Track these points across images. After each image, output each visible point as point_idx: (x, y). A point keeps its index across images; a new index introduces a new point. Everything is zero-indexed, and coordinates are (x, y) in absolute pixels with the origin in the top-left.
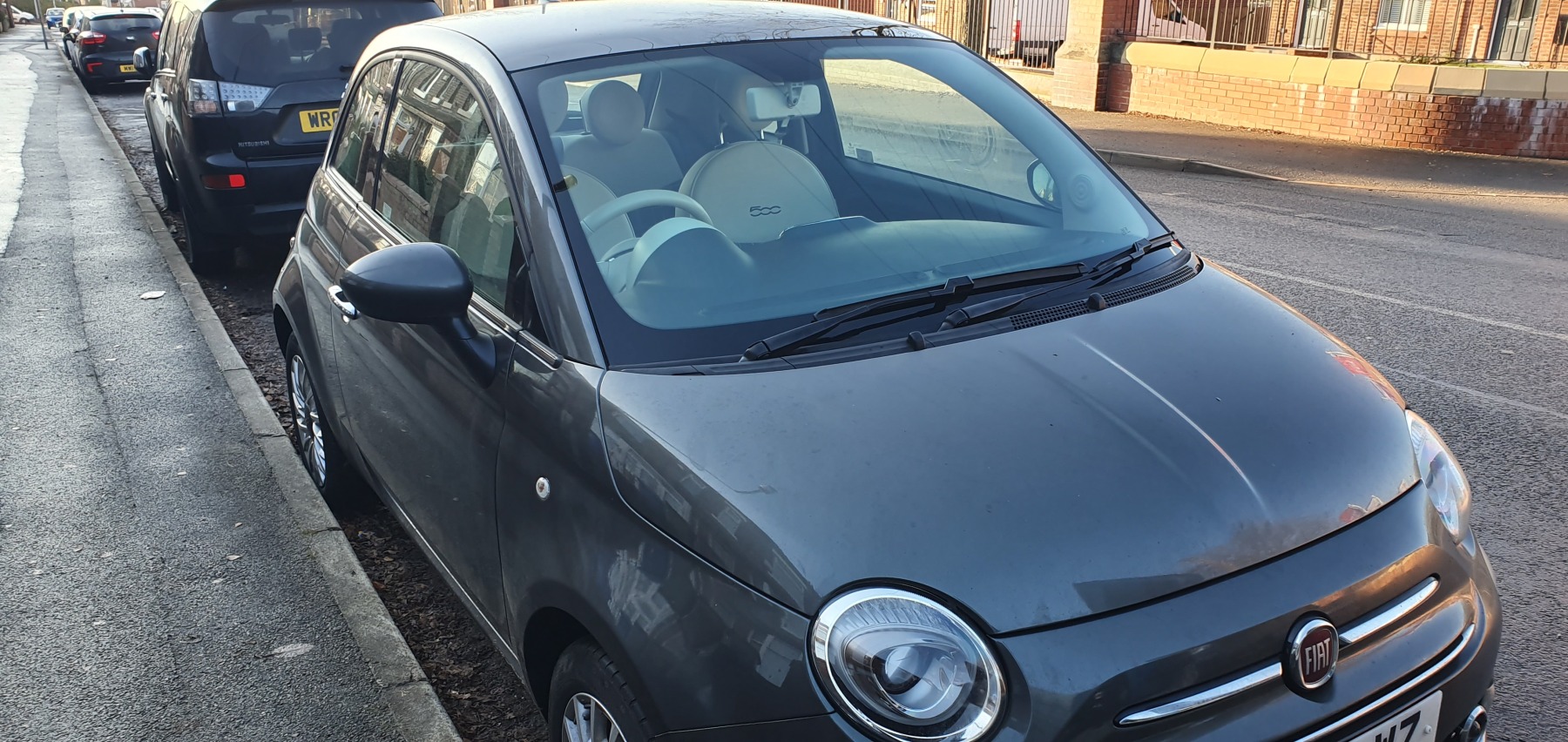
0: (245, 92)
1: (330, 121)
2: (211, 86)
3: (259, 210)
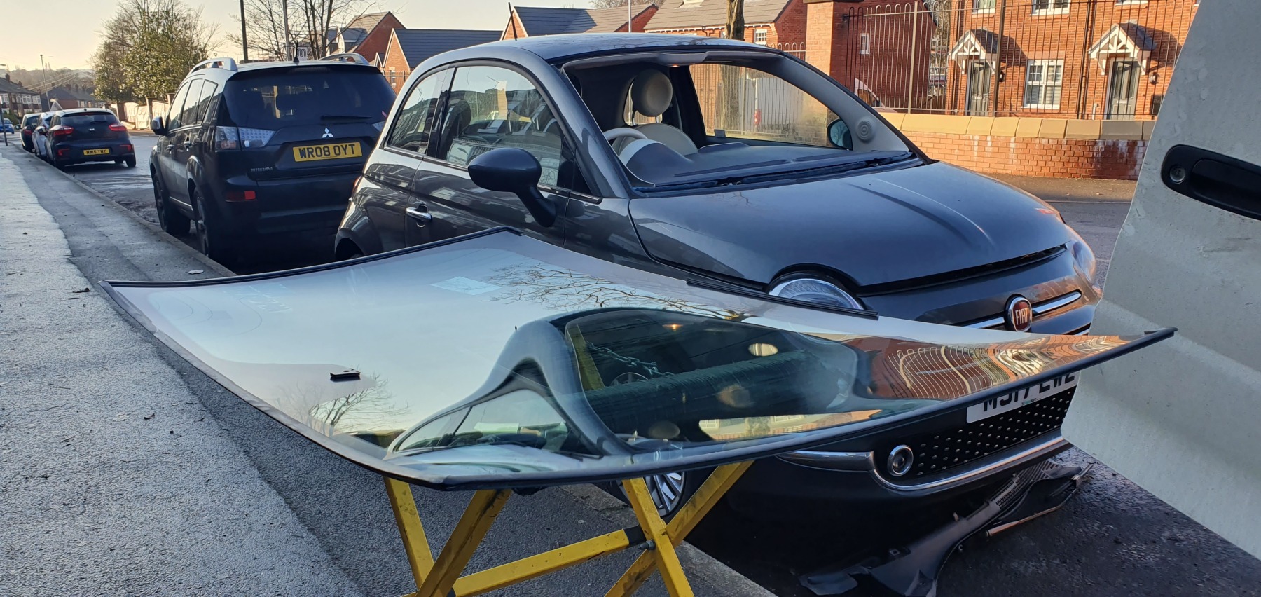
0: (260, 134)
1: (314, 154)
2: (233, 130)
3: (264, 216)
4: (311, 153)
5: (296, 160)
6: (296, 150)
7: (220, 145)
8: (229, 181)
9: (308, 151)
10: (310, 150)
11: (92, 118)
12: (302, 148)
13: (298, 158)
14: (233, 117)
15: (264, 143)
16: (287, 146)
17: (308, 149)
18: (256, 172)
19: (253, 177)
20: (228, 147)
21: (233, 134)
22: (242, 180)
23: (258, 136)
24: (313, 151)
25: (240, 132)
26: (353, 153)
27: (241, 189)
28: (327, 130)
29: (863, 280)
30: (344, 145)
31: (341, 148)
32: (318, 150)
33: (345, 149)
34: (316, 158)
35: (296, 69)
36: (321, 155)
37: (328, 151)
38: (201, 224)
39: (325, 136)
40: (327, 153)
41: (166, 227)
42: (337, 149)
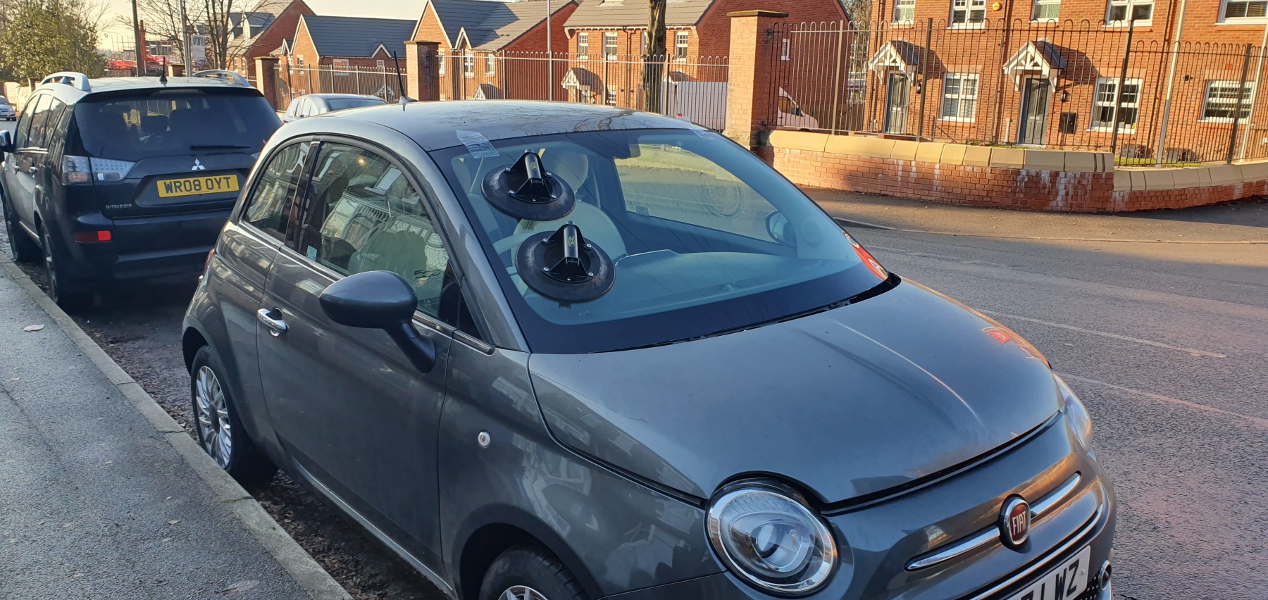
0: (112, 165)
1: (182, 188)
2: (83, 161)
3: (122, 259)
4: (179, 187)
5: (161, 196)
6: (161, 185)
7: (67, 177)
8: (80, 219)
9: (175, 185)
10: (178, 184)
12: (168, 182)
13: (163, 193)
14: (86, 146)
15: (122, 176)
16: (149, 180)
17: (175, 183)
18: (112, 209)
19: (108, 215)
20: (78, 181)
21: (84, 165)
22: (95, 219)
23: (114, 168)
24: (181, 185)
25: (93, 163)
26: (229, 187)
27: (94, 229)
28: (197, 162)
29: (831, 496)
30: (218, 178)
31: (214, 181)
32: (187, 184)
33: (219, 183)
34: (185, 193)
35: (161, 92)
36: (191, 190)
37: (199, 185)
38: (50, 262)
39: (194, 168)
40: (197, 188)
42: (209, 182)
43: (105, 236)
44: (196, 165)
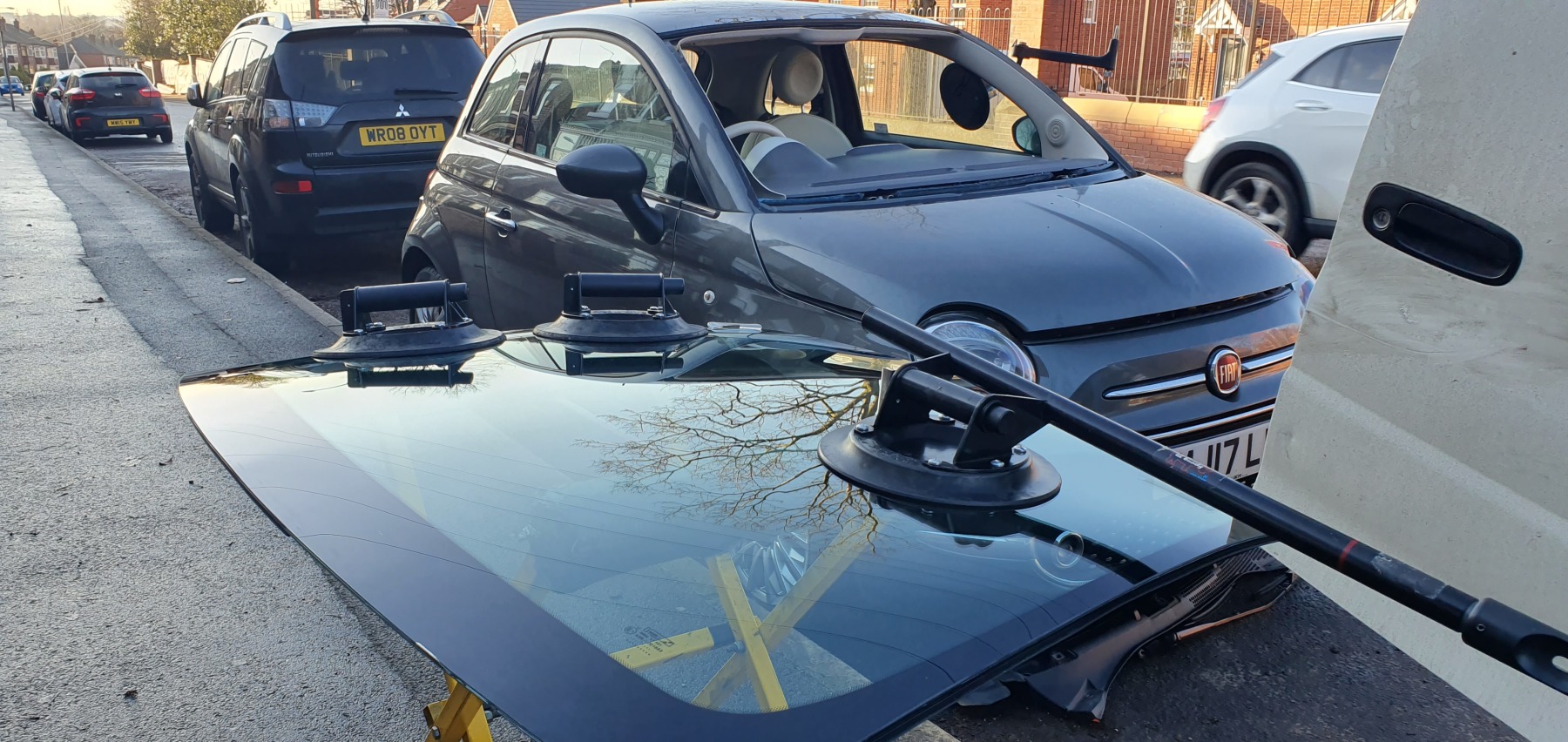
1: (386, 136)
2: (285, 105)
3: (323, 212)
4: (382, 135)
5: (363, 144)
6: (363, 132)
7: (268, 122)
8: (280, 168)
9: (378, 133)
10: (381, 132)
11: (118, 80)
12: (370, 129)
13: (365, 141)
14: (286, 89)
15: (323, 122)
16: (351, 126)
17: (378, 130)
18: (313, 158)
19: (308, 163)
20: (279, 126)
21: (285, 109)
22: (295, 168)
23: (316, 112)
24: (384, 133)
25: (294, 107)
26: (434, 137)
27: (297, 178)
28: (401, 107)
29: (1031, 326)
30: (423, 126)
31: (419, 130)
32: (391, 132)
33: (424, 132)
34: (388, 142)
35: (365, 30)
36: (395, 138)
37: (403, 133)
38: (246, 221)
39: (399, 115)
40: (401, 136)
41: (204, 222)
42: (414, 130)
43: (305, 187)
44: (400, 111)
